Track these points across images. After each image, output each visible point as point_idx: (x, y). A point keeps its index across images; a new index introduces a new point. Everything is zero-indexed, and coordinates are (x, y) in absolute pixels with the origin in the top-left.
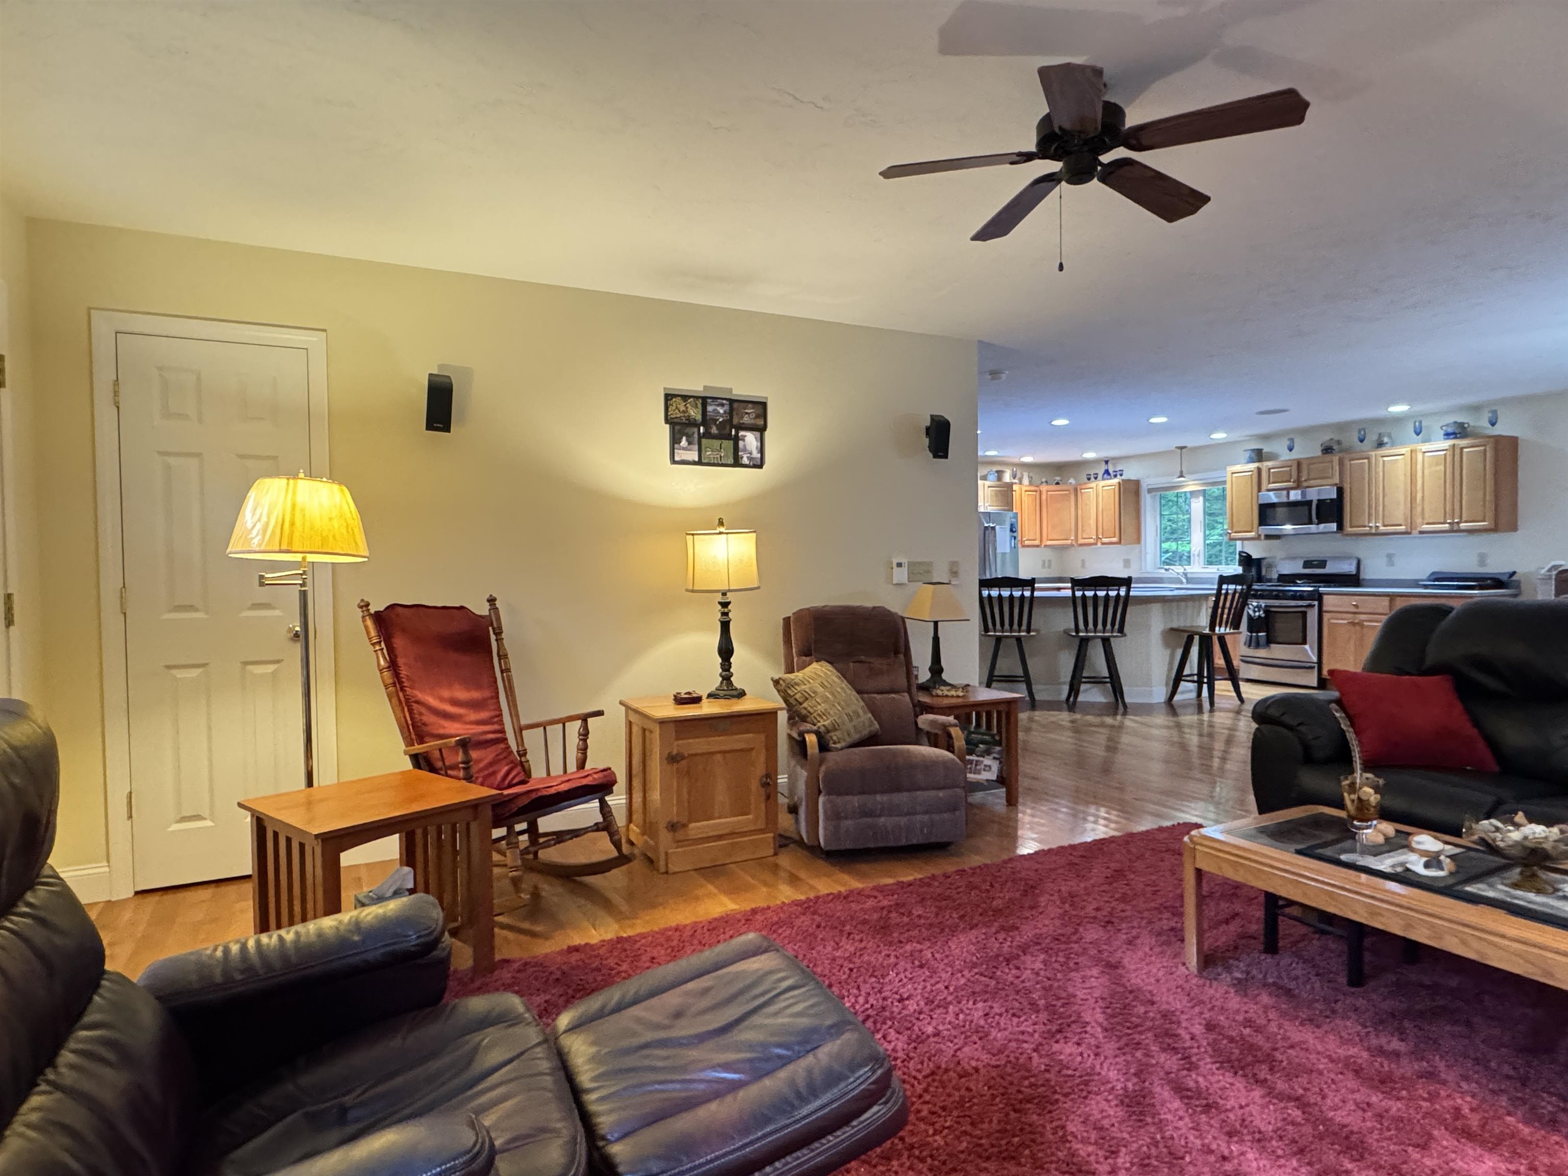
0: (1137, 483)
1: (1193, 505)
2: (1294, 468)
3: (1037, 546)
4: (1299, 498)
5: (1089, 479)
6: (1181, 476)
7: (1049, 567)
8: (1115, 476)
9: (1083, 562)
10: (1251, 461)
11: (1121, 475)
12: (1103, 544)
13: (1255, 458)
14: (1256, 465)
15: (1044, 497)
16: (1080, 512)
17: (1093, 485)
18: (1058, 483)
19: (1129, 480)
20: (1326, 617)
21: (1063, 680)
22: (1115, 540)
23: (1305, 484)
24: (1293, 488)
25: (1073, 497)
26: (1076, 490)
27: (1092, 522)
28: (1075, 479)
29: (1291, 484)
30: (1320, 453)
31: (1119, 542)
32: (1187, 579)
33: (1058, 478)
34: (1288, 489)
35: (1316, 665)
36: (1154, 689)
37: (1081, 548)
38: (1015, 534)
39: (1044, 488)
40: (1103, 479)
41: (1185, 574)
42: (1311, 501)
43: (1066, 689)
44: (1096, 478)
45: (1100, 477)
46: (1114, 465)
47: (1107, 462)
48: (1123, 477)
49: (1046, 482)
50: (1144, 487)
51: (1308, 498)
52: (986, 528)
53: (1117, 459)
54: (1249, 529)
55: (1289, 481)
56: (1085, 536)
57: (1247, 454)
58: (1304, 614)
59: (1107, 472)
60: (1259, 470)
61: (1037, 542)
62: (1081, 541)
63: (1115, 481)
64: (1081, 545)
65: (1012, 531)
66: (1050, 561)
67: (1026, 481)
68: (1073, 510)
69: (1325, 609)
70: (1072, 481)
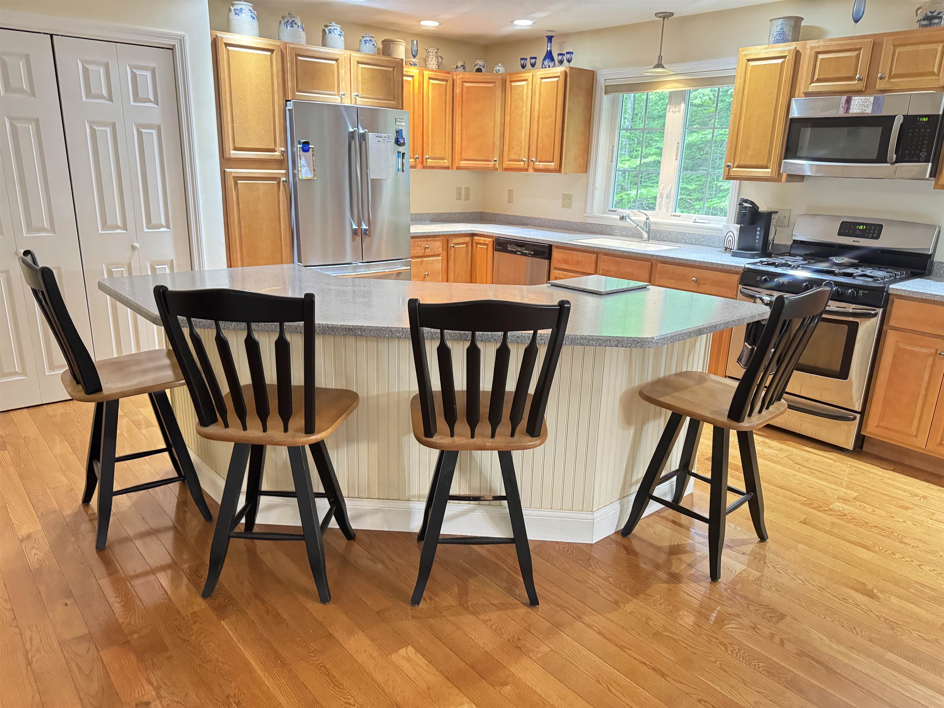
0: (591, 76)
1: (669, 115)
2: (865, 55)
3: (448, 168)
4: (869, 111)
5: (523, 67)
6: (659, 65)
7: (467, 198)
8: (561, 62)
9: (510, 192)
10: (782, 39)
11: (569, 61)
12: (536, 170)
13: (789, 34)
14: (793, 46)
15: (458, 90)
16: (508, 118)
17: (528, 75)
18: (479, 70)
19: (580, 71)
20: (891, 339)
21: (415, 491)
22: (552, 165)
23: (880, 85)
24: (859, 92)
25: (499, 93)
26: (504, 82)
27: (524, 135)
28: (504, 65)
29: (854, 84)
30: (916, 26)
31: (559, 170)
32: (648, 233)
33: (480, 63)
34: (850, 94)
35: (858, 416)
36: (596, 515)
37: (507, 173)
38: (401, 149)
39: (459, 76)
40: (543, 67)
41: (647, 224)
42: (892, 118)
43: (420, 507)
44: (533, 65)
45: (539, 62)
46: (561, 45)
47: (550, 39)
48: (572, 65)
49: (463, 67)
50: (601, 81)
51: (885, 112)
52: (352, 136)
53: (566, 36)
54: (765, 163)
55: (852, 79)
56: (512, 157)
57: (777, 27)
58: (853, 329)
59: (549, 56)
60: (797, 54)
61: (446, 163)
62: (507, 164)
63: (559, 70)
64: (506, 169)
65: (397, 142)
66: (467, 190)
67: (433, 63)
68: (498, 114)
69: (892, 323)
70: (500, 68)
